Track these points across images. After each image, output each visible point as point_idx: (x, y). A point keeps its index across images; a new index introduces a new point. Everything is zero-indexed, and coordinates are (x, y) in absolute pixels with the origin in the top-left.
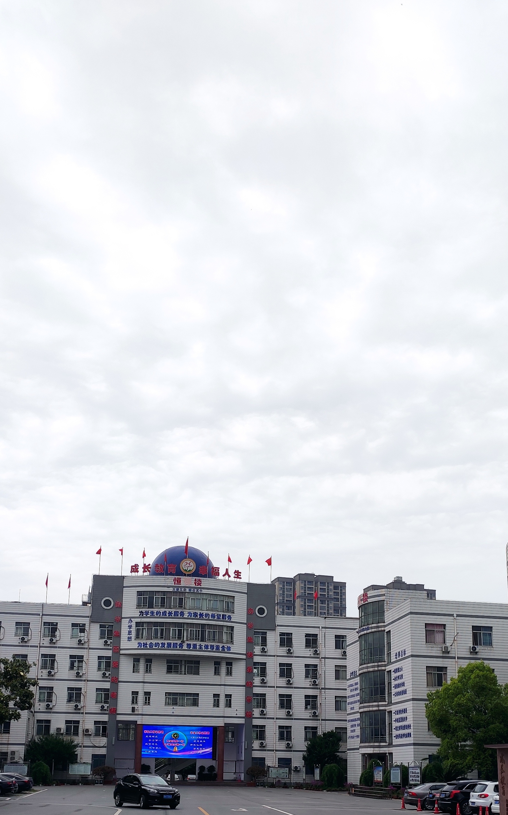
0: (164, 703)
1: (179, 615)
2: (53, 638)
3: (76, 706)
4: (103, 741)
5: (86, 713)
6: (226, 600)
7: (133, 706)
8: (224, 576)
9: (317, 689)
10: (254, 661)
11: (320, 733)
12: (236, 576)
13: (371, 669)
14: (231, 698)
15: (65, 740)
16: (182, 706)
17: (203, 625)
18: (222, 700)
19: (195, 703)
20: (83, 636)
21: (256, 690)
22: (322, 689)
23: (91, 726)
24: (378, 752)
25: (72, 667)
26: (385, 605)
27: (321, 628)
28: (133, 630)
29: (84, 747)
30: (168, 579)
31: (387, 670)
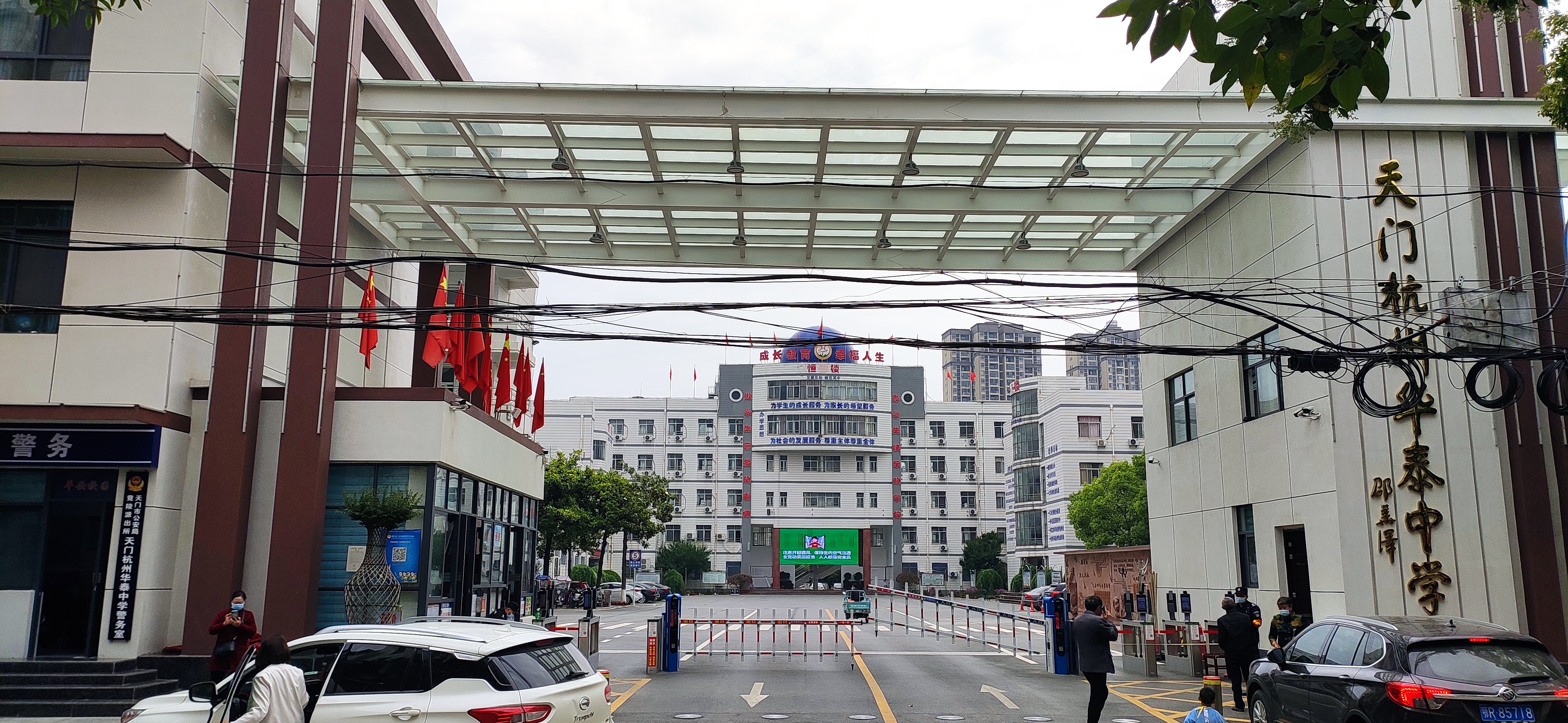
0: (803, 504)
1: (815, 406)
2: (679, 436)
3: (707, 510)
4: (738, 547)
5: (718, 517)
6: (868, 387)
7: (769, 508)
8: (864, 359)
9: (975, 484)
10: (901, 455)
11: (979, 534)
12: (878, 359)
13: (1025, 465)
14: (876, 496)
15: (697, 546)
16: (822, 507)
17: (842, 417)
18: (867, 499)
19: (837, 503)
20: (712, 433)
21: (905, 488)
22: (981, 484)
23: (725, 533)
24: (1034, 555)
25: (700, 468)
26: (1039, 394)
27: (977, 414)
28: (766, 424)
29: (717, 553)
30: (801, 366)
31: (1041, 466)
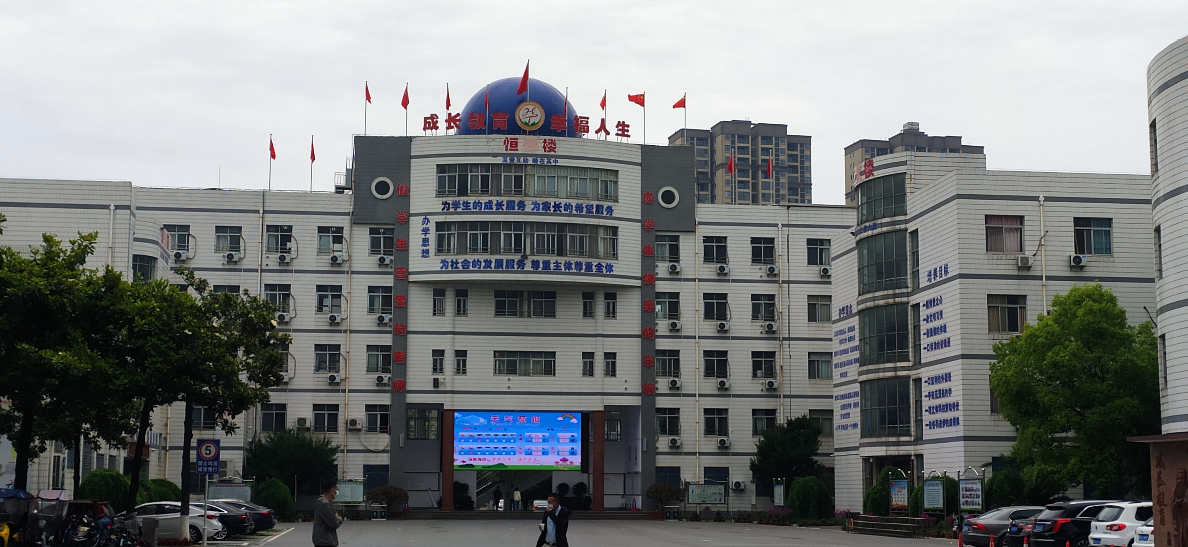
0: (493, 371)
1: (516, 208)
2: (285, 254)
3: (332, 378)
4: (383, 440)
5: (350, 391)
6: (603, 177)
7: (436, 377)
8: (597, 132)
9: (775, 339)
10: (657, 290)
11: (781, 420)
12: (620, 132)
13: (882, 302)
14: (615, 358)
15: (314, 440)
16: (526, 375)
17: (561, 226)
18: (599, 363)
19: (549, 369)
20: (341, 251)
21: (662, 344)
22: (785, 339)
23: (360, 415)
24: (896, 453)
25: (320, 307)
26: (908, 181)
27: (780, 226)
28: (432, 237)
29: (349, 451)
30: (494, 140)
31: (911, 304)
